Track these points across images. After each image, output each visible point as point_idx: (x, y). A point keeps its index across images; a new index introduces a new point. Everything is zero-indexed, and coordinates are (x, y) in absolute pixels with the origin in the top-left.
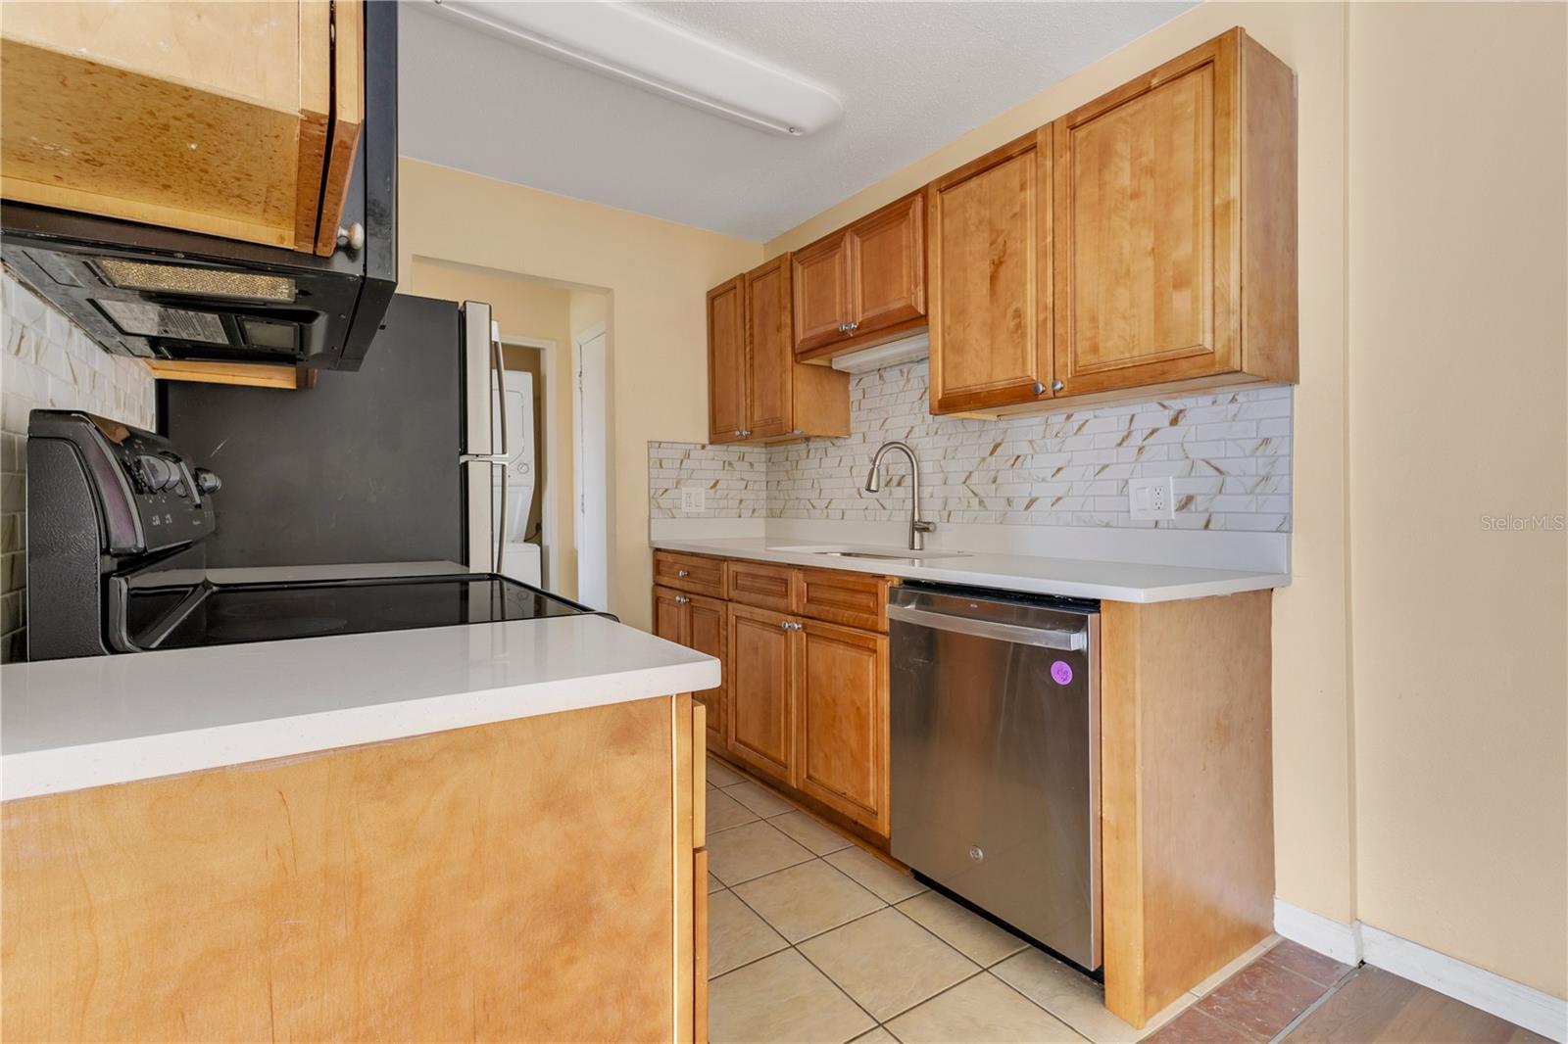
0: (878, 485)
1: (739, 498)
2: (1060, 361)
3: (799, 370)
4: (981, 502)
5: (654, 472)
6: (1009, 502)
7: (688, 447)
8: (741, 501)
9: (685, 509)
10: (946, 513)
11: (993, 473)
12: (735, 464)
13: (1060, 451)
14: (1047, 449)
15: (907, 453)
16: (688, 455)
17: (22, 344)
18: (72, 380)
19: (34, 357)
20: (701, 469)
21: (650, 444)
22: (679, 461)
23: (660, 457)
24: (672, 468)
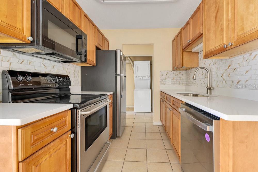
0: (196, 78)
2: (232, 36)
3: (185, 53)
4: (225, 82)
5: (161, 77)
6: (233, 82)
7: (168, 71)
8: (180, 82)
9: (167, 83)
10: (217, 85)
11: (228, 74)
12: (178, 74)
13: (248, 65)
14: (243, 65)
15: (206, 70)
16: (168, 73)
17: (23, 62)
18: (44, 66)
19: (28, 64)
20: (171, 76)
21: (160, 71)
22: (166, 74)
23: (162, 73)
24: (165, 76)
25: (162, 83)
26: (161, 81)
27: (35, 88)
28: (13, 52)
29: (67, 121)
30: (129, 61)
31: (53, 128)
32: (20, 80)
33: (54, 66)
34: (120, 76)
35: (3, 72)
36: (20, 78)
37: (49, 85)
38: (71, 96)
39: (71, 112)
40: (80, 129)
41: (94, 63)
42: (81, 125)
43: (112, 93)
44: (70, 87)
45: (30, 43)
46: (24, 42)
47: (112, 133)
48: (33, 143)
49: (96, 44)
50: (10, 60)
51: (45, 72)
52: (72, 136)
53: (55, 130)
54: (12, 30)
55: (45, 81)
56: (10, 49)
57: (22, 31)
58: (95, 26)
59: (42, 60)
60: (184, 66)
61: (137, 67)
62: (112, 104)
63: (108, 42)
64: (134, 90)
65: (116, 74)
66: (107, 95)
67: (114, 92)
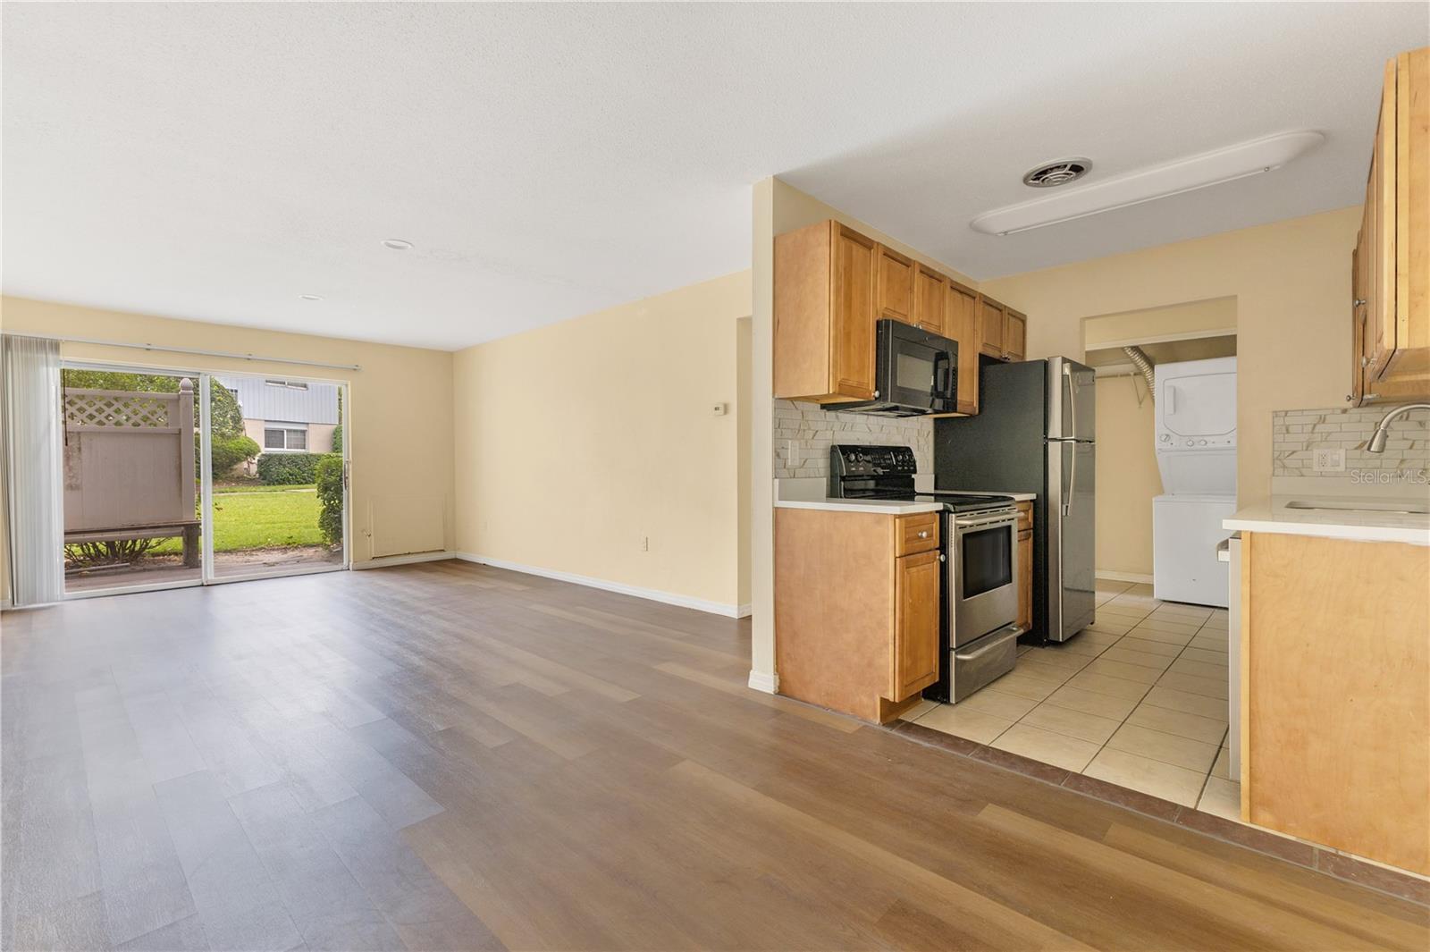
5: (1279, 437)
7: (1325, 412)
8: (1402, 461)
9: (1316, 469)
16: (1323, 420)
17: (845, 427)
20: (1341, 432)
21: (1276, 414)
22: (1312, 426)
23: (1287, 423)
24: (1303, 433)
25: (1284, 467)
26: (1282, 457)
29: (935, 530)
30: (1132, 361)
31: (922, 531)
34: (1060, 443)
35: (833, 448)
36: (851, 457)
39: (939, 516)
40: (953, 551)
41: (975, 408)
42: (958, 545)
43: (1033, 496)
44: (913, 476)
45: (874, 400)
47: (1030, 621)
48: (906, 541)
49: (980, 349)
50: (833, 428)
52: (942, 558)
53: (924, 535)
60: (1370, 393)
61: (1175, 390)
62: (1032, 531)
63: (1023, 320)
64: (1154, 499)
65: (1046, 438)
66: (1012, 499)
67: (1037, 496)
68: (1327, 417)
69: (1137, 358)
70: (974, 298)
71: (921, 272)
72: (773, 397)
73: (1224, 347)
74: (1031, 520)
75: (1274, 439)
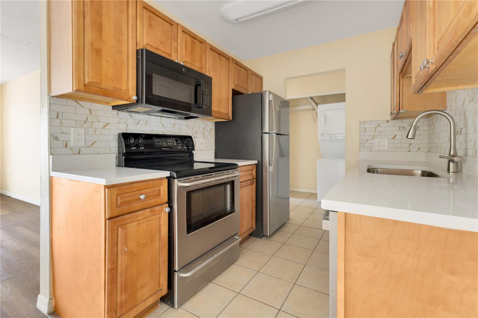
1: (409, 143)
5: (362, 133)
7: (379, 122)
8: (410, 144)
9: (377, 148)
16: (379, 126)
17: (139, 123)
18: (162, 126)
19: (145, 124)
20: (386, 131)
21: (361, 123)
22: (375, 128)
23: (365, 127)
24: (371, 131)
25: (364, 147)
26: (363, 143)
27: (147, 152)
28: (130, 113)
29: (162, 191)
30: (311, 103)
31: (141, 194)
32: (132, 143)
33: (174, 125)
34: (268, 134)
35: (119, 135)
36: (132, 140)
37: (163, 149)
38: (195, 164)
39: (167, 181)
40: (176, 204)
41: (230, 116)
43: (256, 162)
44: (193, 152)
45: (136, 102)
46: (131, 103)
47: (254, 226)
48: (120, 205)
49: (232, 86)
50: (127, 122)
51: (163, 133)
52: (167, 210)
53: (142, 197)
54: (117, 93)
55: (159, 144)
56: (125, 110)
57: (127, 91)
58: (231, 61)
59: (160, 118)
60: (403, 110)
61: (325, 115)
62: (255, 180)
63: (261, 78)
64: (317, 160)
65: (262, 132)
66: (237, 164)
67: (258, 162)
68: (381, 124)
69: (313, 103)
70: (229, 60)
71: (183, 31)
72: (49, 95)
73: (340, 98)
74: (254, 174)
75: (360, 134)
